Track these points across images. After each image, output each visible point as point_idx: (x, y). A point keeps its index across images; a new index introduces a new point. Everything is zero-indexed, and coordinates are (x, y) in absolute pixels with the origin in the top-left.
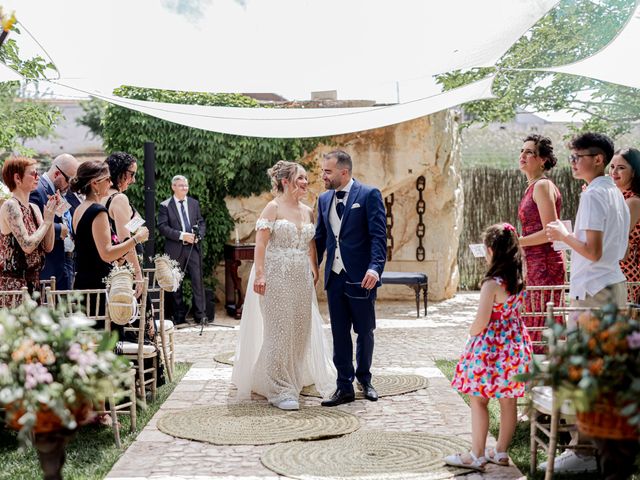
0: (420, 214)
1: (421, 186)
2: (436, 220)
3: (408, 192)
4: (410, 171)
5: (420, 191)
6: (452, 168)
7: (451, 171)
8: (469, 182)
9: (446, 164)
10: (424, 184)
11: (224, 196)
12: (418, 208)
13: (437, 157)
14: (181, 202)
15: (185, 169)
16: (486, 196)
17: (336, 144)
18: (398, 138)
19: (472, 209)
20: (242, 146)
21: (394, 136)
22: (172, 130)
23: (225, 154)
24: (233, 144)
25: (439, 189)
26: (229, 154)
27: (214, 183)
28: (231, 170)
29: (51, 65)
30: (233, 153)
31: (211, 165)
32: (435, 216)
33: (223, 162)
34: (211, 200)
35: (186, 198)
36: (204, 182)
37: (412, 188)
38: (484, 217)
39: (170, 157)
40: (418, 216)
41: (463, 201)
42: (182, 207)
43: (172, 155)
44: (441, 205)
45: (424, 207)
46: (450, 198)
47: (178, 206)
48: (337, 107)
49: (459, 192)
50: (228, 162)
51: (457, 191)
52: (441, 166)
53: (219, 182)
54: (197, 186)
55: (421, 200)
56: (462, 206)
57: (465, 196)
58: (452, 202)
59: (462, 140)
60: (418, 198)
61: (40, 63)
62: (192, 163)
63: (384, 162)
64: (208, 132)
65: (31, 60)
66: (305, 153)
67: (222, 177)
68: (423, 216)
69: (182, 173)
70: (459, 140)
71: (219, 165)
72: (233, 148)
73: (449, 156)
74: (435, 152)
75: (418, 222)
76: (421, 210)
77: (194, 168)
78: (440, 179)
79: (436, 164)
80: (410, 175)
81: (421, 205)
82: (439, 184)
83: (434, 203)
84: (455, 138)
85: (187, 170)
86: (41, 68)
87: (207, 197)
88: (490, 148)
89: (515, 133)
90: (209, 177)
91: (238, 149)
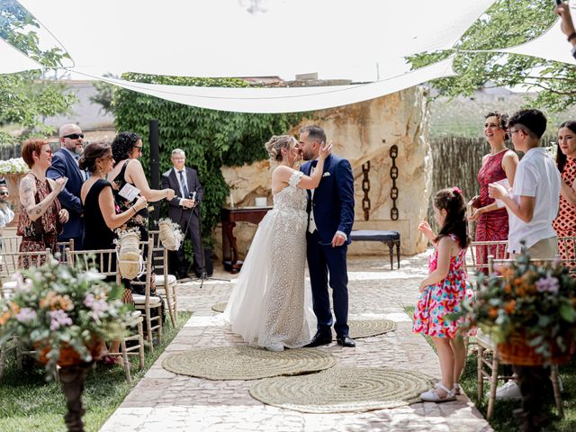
0: (394, 179)
1: (394, 154)
2: (408, 184)
3: (382, 160)
4: (384, 141)
5: (394, 158)
6: (422, 137)
7: (421, 140)
8: (437, 150)
9: (416, 134)
10: (397, 152)
11: (220, 166)
12: (391, 173)
13: (408, 128)
14: (180, 172)
15: (185, 143)
16: (453, 161)
17: (318, 119)
18: (373, 111)
19: (440, 174)
20: (234, 122)
21: (369, 110)
22: (174, 109)
23: (220, 129)
24: (227, 120)
25: (410, 156)
26: (224, 130)
27: (211, 154)
28: (226, 143)
29: (67, 55)
30: (227, 128)
31: (208, 139)
32: (407, 180)
33: (218, 136)
34: (209, 169)
35: (184, 169)
36: (202, 155)
37: (386, 156)
38: (451, 181)
39: (172, 132)
40: (392, 181)
41: (432, 167)
42: (181, 176)
43: (174, 131)
44: (412, 170)
45: (397, 173)
46: (420, 164)
47: (178, 175)
48: (318, 86)
49: (428, 159)
50: (222, 136)
51: (427, 158)
52: (411, 136)
53: (215, 154)
54: (196, 158)
55: (394, 166)
56: (431, 171)
57: (434, 161)
58: (422, 167)
59: (430, 113)
60: (391, 165)
61: (57, 53)
62: (191, 138)
63: (361, 134)
64: (205, 110)
65: (50, 51)
66: (291, 127)
67: (218, 149)
68: (397, 180)
70: (428, 112)
71: (215, 139)
72: (227, 124)
73: (419, 127)
74: (405, 124)
75: (392, 185)
76: (394, 175)
77: (193, 142)
78: (411, 147)
79: (407, 134)
80: (384, 145)
81: (394, 171)
82: (409, 152)
83: (406, 169)
84: (424, 111)
85: (188, 144)
86: (59, 57)
87: (205, 167)
88: (461, 117)
89: (483, 104)
90: (206, 149)
91: (232, 124)
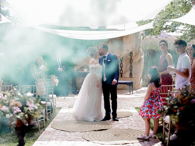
2: (136, 65)
3: (127, 57)
4: (128, 50)
5: (131, 56)
6: (141, 49)
7: (140, 50)
8: (146, 54)
9: (139, 48)
10: (132, 54)
12: (130, 61)
13: (136, 46)
17: (106, 42)
18: (124, 40)
19: (147, 62)
25: (137, 56)
29: (20, 18)
37: (129, 55)
38: (150, 64)
41: (144, 59)
44: (137, 61)
45: (132, 61)
46: (140, 58)
48: (106, 31)
51: (142, 56)
55: (131, 59)
56: (144, 61)
57: (145, 57)
58: (141, 59)
60: (130, 58)
61: (16, 17)
63: (120, 48)
65: (13, 16)
68: (132, 64)
70: (143, 41)
73: (140, 46)
75: (130, 65)
78: (137, 52)
79: (136, 48)
80: (128, 52)
82: (136, 54)
83: (135, 60)
84: (142, 40)
88: (153, 43)
89: (160, 39)
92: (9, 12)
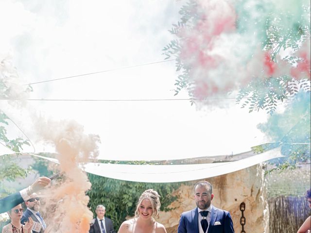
0: (243, 225)
1: (243, 209)
2: (252, 229)
3: (235, 212)
4: (236, 200)
5: (243, 211)
6: (262, 197)
7: (261, 199)
8: (272, 205)
9: (257, 195)
10: (244, 207)
11: (126, 216)
12: (241, 221)
13: (252, 191)
14: (101, 220)
15: (103, 201)
16: (283, 213)
17: (191, 185)
18: (228, 181)
19: (275, 221)
20: (136, 187)
21: (226, 179)
22: (95, 178)
23: (127, 192)
24: (131, 186)
25: (254, 210)
26: (129, 192)
27: (120, 208)
28: (130, 201)
29: (26, 143)
30: (131, 191)
31: (118, 198)
32: (252, 226)
33: (125, 196)
34: (118, 219)
35: (104, 218)
36: (114, 209)
37: (238, 210)
38: (282, 226)
39: (94, 194)
40: (241, 226)
41: (269, 217)
42: (102, 223)
43: (95, 193)
44: (255, 219)
45: (245, 221)
46: (261, 215)
47: (99, 223)
48: (192, 164)
49: (266, 211)
50: (128, 196)
51: (265, 211)
52: (254, 196)
53: (122, 208)
54: (110, 210)
55: (243, 217)
56: (268, 220)
57: (270, 213)
58: (262, 217)
59: (267, 180)
60: (241, 216)
61: (19, 141)
62: (107, 197)
63: (220, 195)
64: (116, 180)
65: (15, 139)
66: (173, 190)
67: (125, 205)
68: (244, 226)
69: (101, 203)
70: (266, 180)
71: (123, 199)
72: (131, 188)
73: (259, 190)
74: (251, 188)
75: (241, 230)
76: (243, 223)
77: (108, 200)
78: (254, 204)
79: (251, 195)
80: (236, 202)
81: (243, 220)
82: (253, 207)
83: (251, 218)
84: (263, 179)
85: (104, 202)
86: (20, 144)
87: (116, 217)
88: (290, 180)
89: (306, 171)
90: (117, 205)
91: (134, 189)
92: (5, 130)
